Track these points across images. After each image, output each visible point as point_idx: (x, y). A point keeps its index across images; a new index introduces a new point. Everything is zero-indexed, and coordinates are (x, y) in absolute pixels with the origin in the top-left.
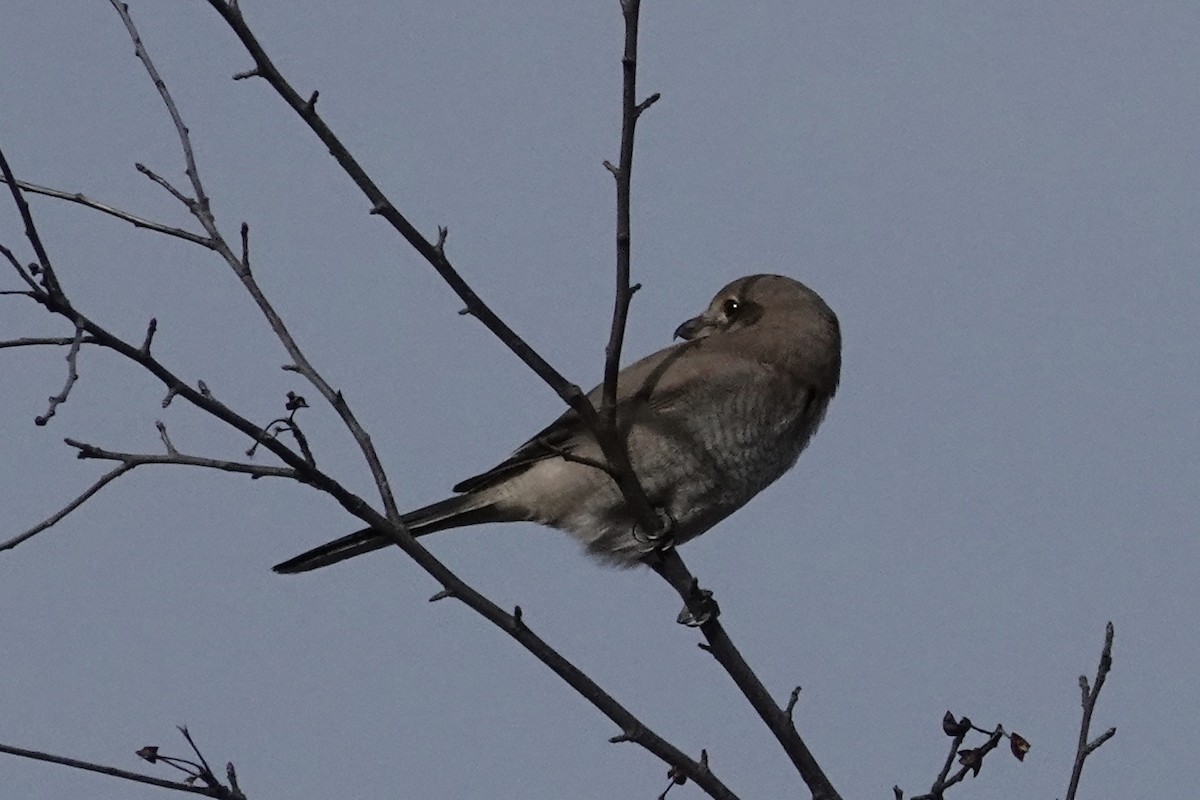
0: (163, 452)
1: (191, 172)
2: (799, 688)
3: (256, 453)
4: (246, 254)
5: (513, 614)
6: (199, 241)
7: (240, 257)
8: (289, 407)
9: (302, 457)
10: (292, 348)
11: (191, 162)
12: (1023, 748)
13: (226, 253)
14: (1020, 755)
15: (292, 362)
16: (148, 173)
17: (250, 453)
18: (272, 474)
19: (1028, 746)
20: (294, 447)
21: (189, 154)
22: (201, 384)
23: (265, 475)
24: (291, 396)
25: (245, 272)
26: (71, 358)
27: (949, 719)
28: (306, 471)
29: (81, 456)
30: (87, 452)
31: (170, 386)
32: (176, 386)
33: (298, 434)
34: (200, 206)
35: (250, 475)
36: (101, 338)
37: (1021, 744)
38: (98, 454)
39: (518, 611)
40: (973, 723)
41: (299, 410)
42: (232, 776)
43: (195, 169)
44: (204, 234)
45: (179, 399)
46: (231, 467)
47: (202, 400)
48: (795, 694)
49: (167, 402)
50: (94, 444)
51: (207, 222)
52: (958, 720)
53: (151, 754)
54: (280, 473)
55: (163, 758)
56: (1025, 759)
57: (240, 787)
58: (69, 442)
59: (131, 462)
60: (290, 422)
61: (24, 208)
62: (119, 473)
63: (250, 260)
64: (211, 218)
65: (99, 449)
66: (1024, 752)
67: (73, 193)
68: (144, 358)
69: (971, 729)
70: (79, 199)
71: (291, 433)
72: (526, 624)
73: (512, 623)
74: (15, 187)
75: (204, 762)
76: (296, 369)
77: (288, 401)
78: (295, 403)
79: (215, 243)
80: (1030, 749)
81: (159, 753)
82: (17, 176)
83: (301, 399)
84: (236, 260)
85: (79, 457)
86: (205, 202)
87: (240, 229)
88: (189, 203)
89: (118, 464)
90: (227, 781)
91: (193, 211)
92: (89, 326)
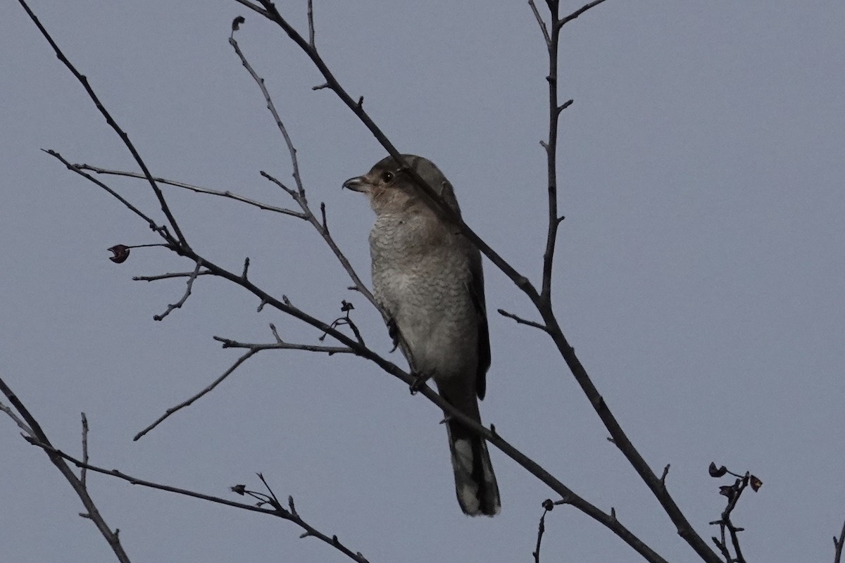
0: (274, 341)
1: (296, 175)
2: (669, 465)
3: (325, 339)
4: (325, 221)
5: (490, 429)
6: (299, 215)
7: (321, 223)
8: (343, 309)
9: (356, 340)
10: (354, 276)
11: (296, 170)
12: (758, 484)
13: (314, 221)
14: (756, 488)
15: (354, 285)
16: (268, 176)
17: (322, 339)
18: (340, 352)
19: (761, 483)
20: (351, 335)
21: (295, 165)
22: (284, 297)
23: (336, 352)
24: (344, 303)
25: (325, 232)
26: (190, 283)
27: (712, 467)
28: (359, 349)
29: (225, 347)
30: (228, 344)
31: (262, 298)
32: (266, 299)
33: (353, 326)
34: (300, 195)
35: (328, 353)
36: (215, 271)
37: (756, 482)
38: (235, 345)
39: (493, 427)
40: (728, 469)
41: (350, 311)
42: (291, 504)
43: (298, 173)
44: (302, 211)
45: (268, 306)
46: (314, 349)
47: (286, 308)
48: (666, 470)
49: (260, 309)
50: (232, 339)
51: (302, 203)
52: (718, 468)
53: (240, 490)
54: (344, 351)
55: (248, 492)
56: (758, 491)
57: (296, 510)
58: (216, 338)
59: (255, 349)
60: (347, 319)
61: (159, 193)
62: (248, 356)
63: (327, 225)
64: (305, 202)
65: (235, 342)
66: (758, 487)
67: (223, 191)
68: (243, 281)
69: (727, 473)
70: (227, 195)
71: (348, 325)
72: (499, 434)
73: (490, 435)
74: (152, 181)
75: (273, 495)
76: (356, 289)
77: (342, 306)
78: (347, 307)
79: (308, 217)
80: (763, 485)
81: (246, 489)
82: (154, 175)
83: (350, 304)
84: (319, 224)
85: (224, 347)
86: (302, 192)
87: (320, 206)
88: (292, 193)
89: (248, 350)
90: (289, 507)
91: (294, 198)
92: (206, 264)
